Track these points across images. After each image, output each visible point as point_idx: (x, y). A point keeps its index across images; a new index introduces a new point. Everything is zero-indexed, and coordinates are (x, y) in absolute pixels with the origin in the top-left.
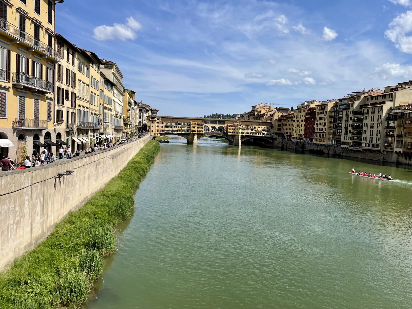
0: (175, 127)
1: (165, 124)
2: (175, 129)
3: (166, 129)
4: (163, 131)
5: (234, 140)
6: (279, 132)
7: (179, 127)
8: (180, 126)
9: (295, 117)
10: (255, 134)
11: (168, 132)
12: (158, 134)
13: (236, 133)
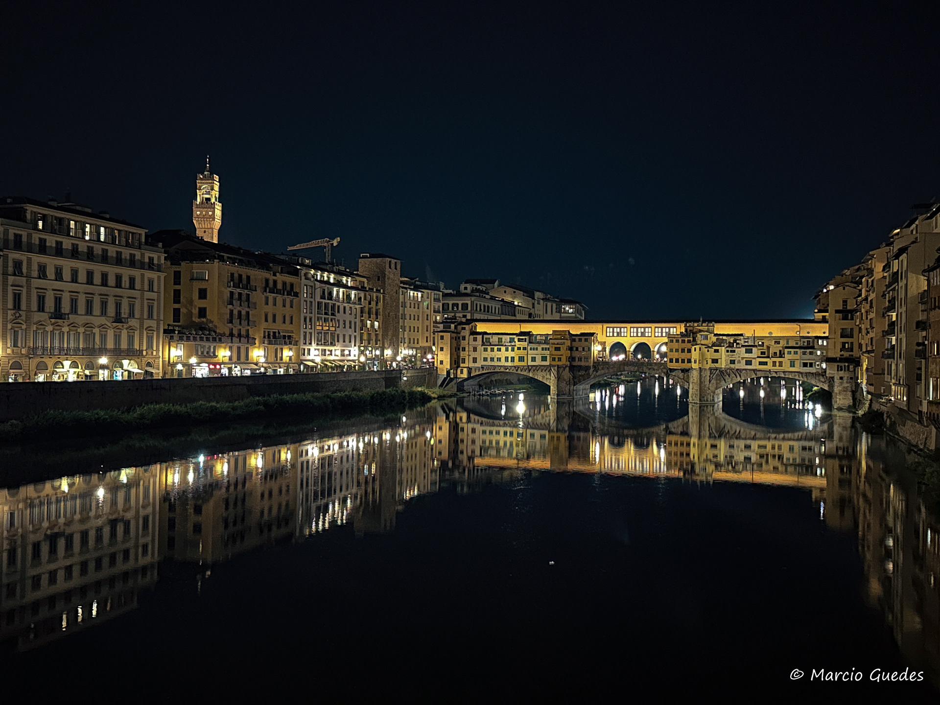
1: (480, 339)
2: (510, 354)
3: (485, 355)
4: (475, 361)
6: (846, 354)
8: (523, 344)
10: (761, 363)
13: (693, 361)
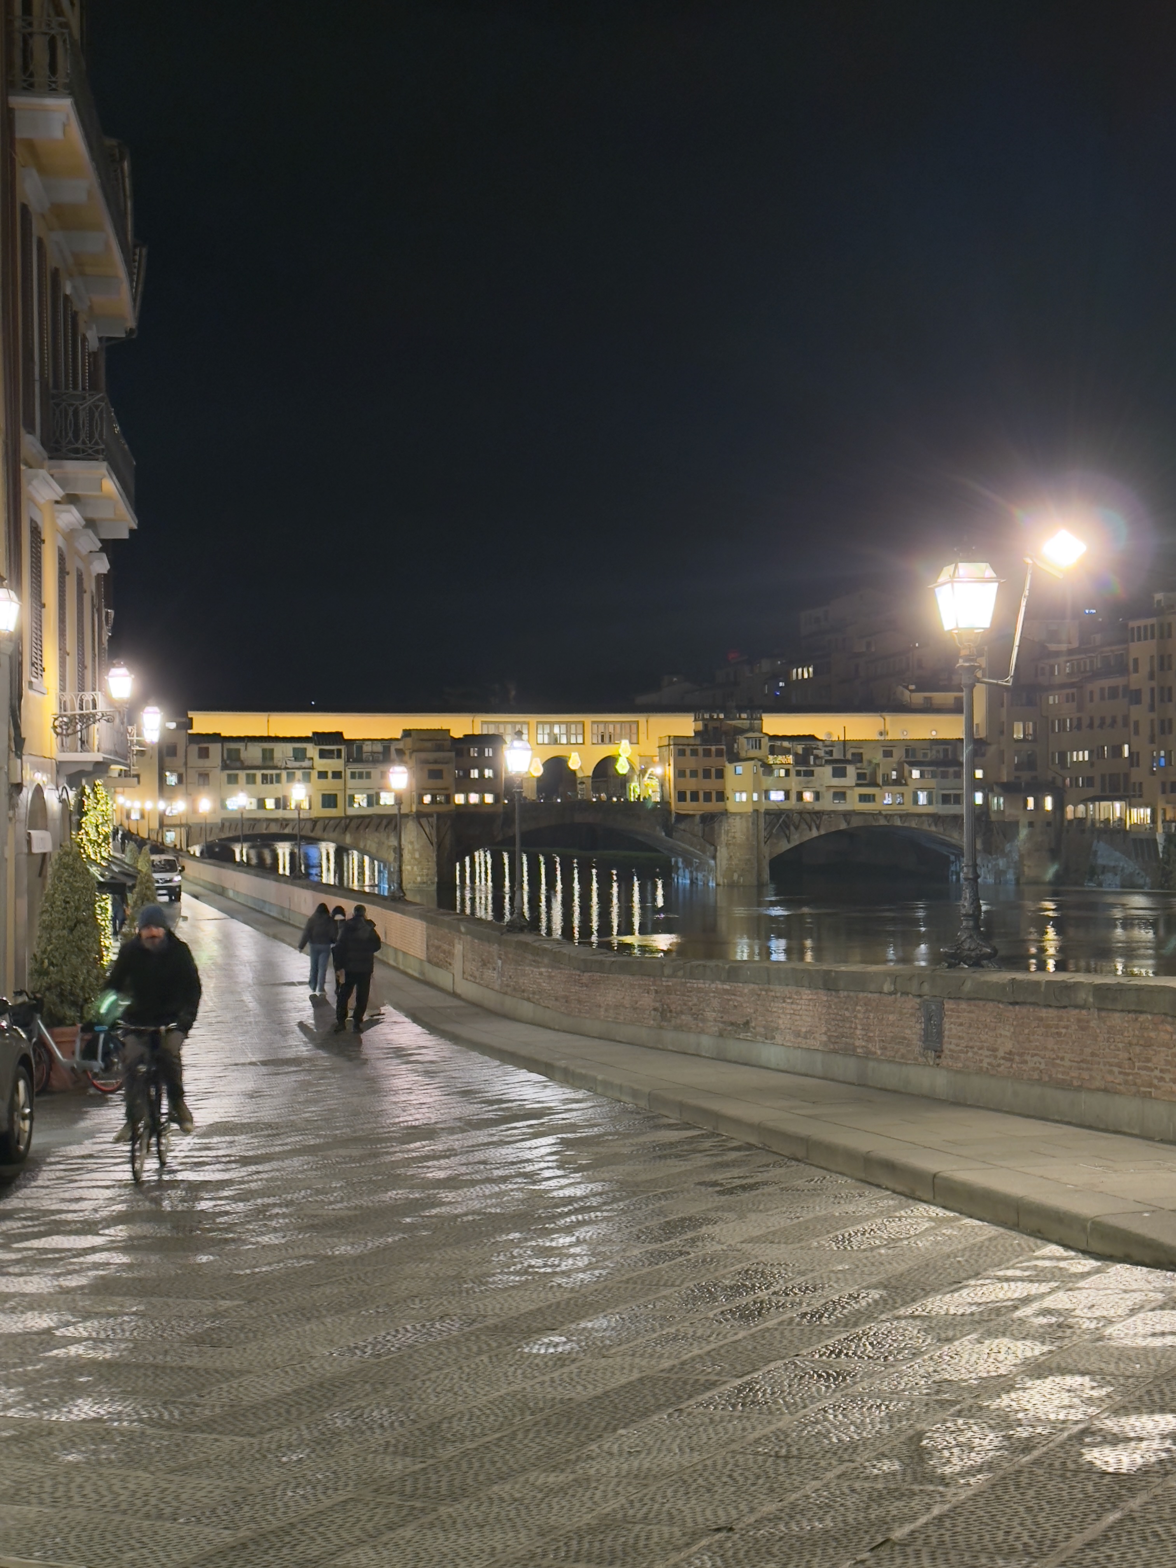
0: (299, 774)
1: (219, 755)
5: (723, 853)
6: (1026, 777)
7: (323, 775)
8: (333, 764)
9: (1145, 669)
10: (864, 798)
13: (730, 795)
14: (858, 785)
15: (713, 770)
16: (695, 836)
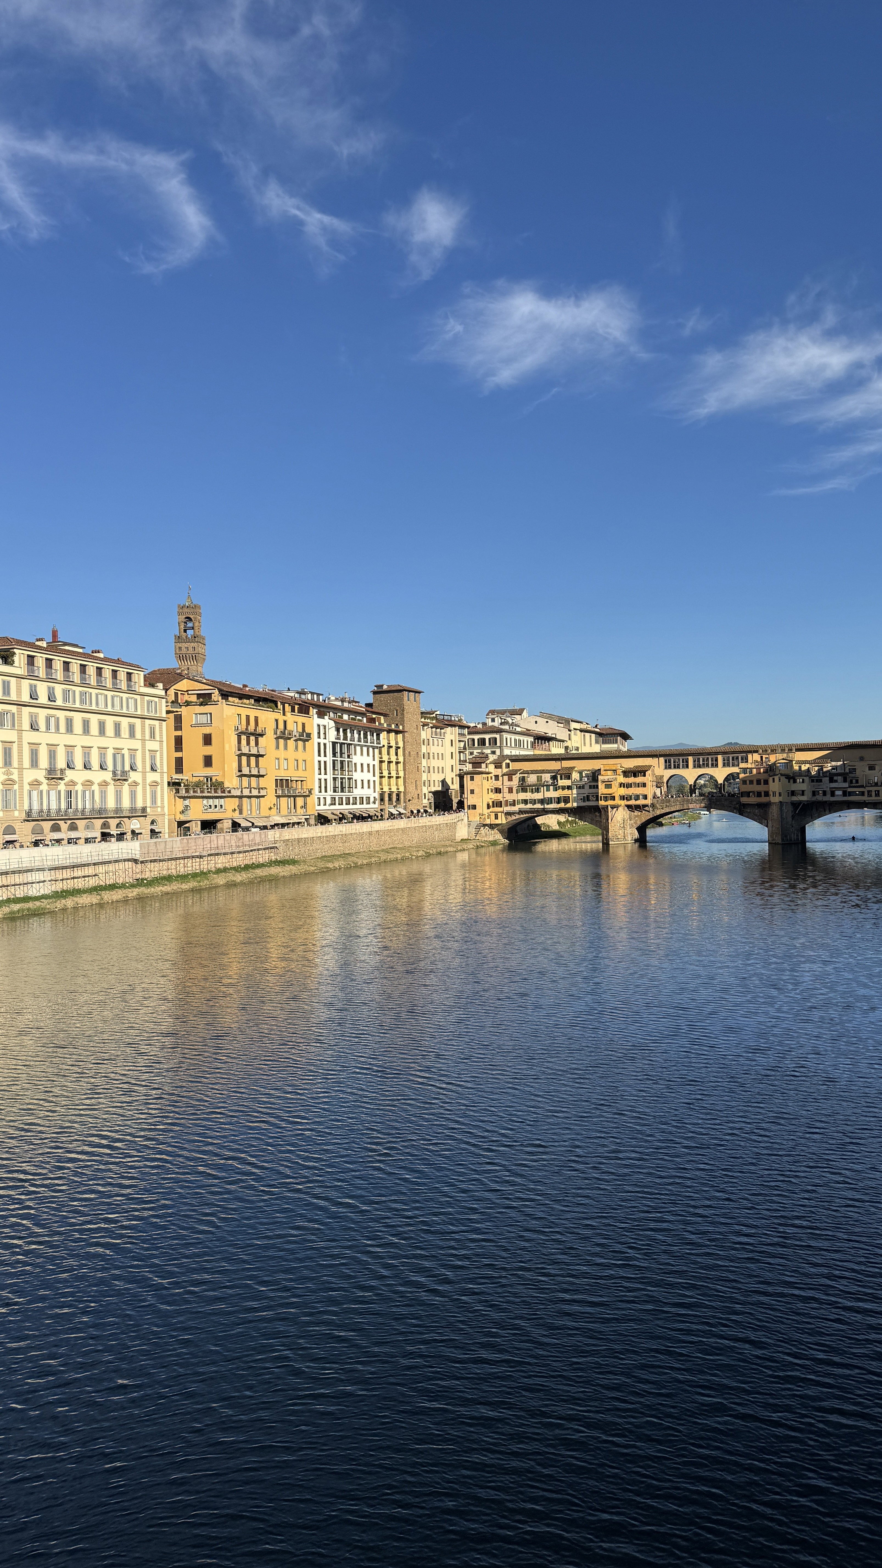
0: (551, 788)
1: (516, 778)
2: (552, 794)
3: (522, 796)
4: (513, 804)
7: (563, 788)
8: (567, 783)
11: (529, 806)
12: (499, 814)
13: (771, 794)
14: (850, 787)
15: (762, 781)
16: (756, 815)
